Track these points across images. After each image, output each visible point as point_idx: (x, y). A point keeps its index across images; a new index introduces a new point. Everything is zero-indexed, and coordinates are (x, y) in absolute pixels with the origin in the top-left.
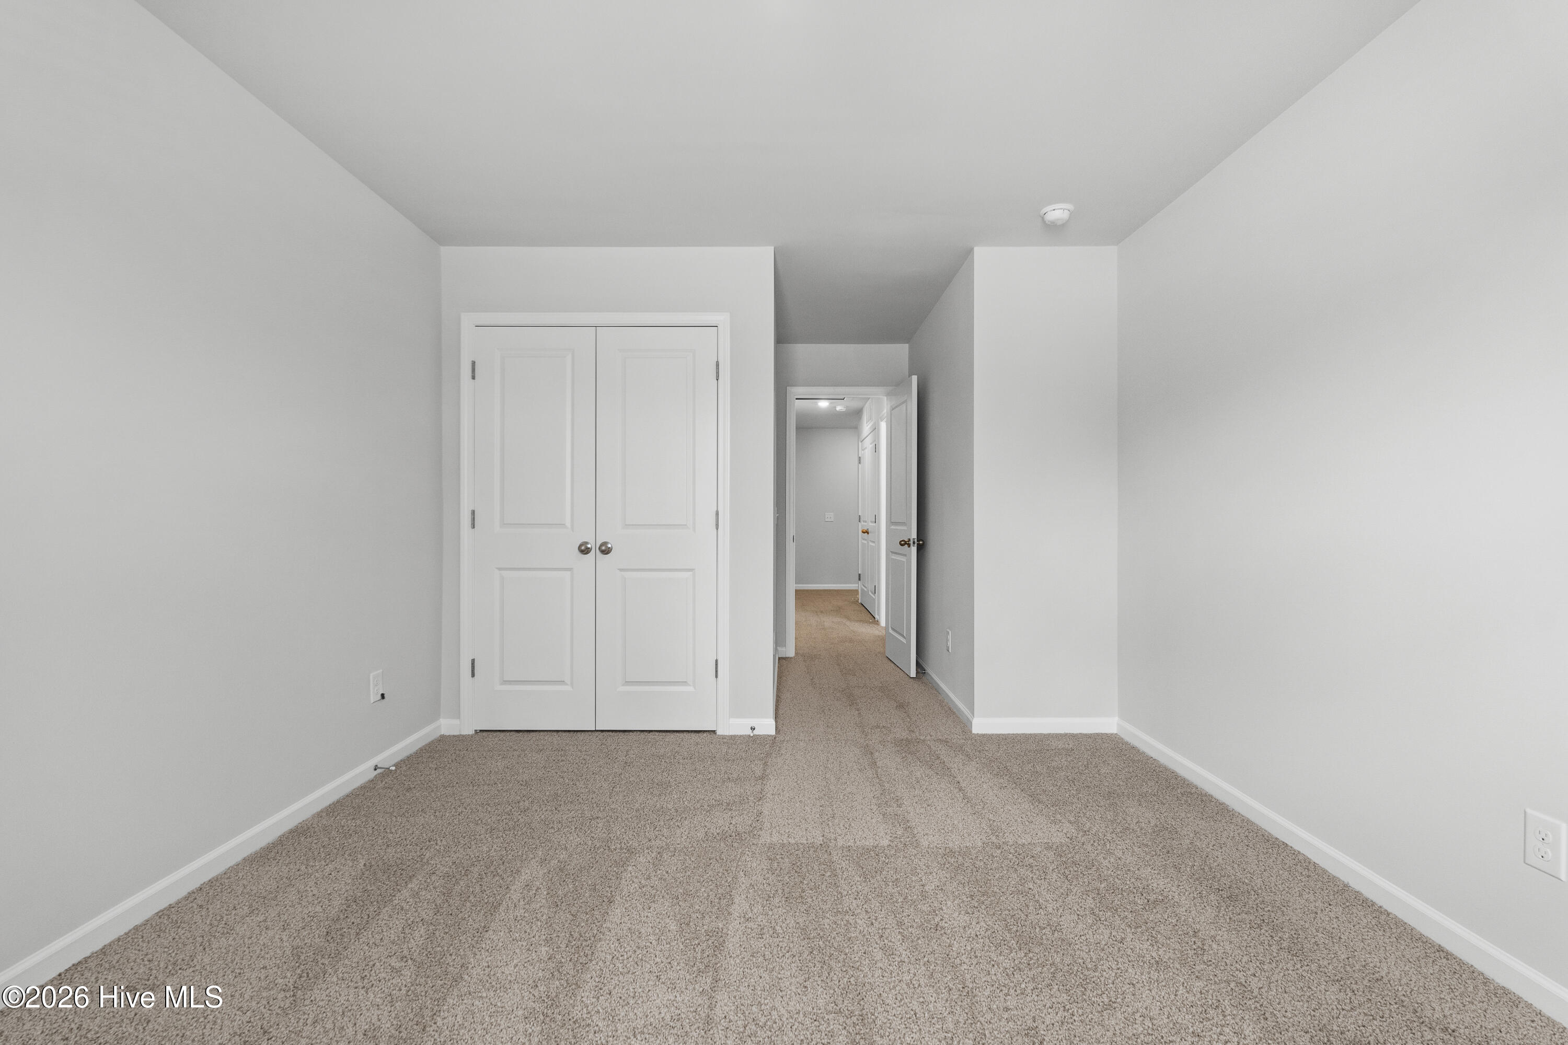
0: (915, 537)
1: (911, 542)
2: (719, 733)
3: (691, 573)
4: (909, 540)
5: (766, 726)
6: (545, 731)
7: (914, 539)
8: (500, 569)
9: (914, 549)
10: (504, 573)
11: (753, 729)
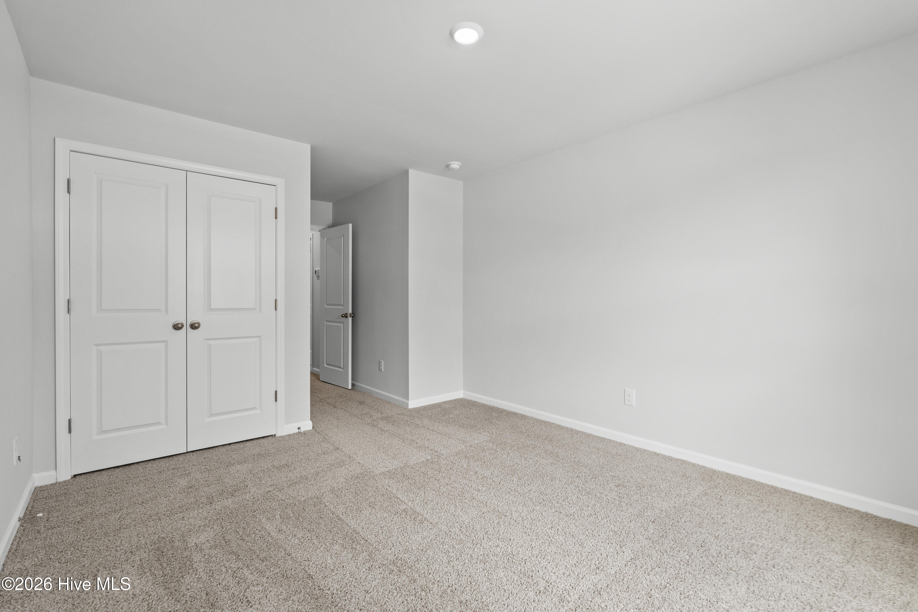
0: (351, 312)
1: (349, 315)
2: (278, 435)
3: (258, 338)
4: (347, 314)
5: (307, 425)
6: (146, 461)
7: (350, 313)
8: (96, 345)
9: (350, 319)
10: (101, 348)
11: (299, 428)
